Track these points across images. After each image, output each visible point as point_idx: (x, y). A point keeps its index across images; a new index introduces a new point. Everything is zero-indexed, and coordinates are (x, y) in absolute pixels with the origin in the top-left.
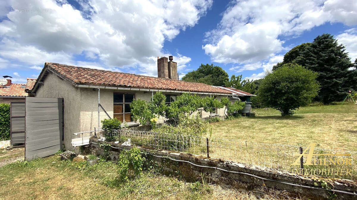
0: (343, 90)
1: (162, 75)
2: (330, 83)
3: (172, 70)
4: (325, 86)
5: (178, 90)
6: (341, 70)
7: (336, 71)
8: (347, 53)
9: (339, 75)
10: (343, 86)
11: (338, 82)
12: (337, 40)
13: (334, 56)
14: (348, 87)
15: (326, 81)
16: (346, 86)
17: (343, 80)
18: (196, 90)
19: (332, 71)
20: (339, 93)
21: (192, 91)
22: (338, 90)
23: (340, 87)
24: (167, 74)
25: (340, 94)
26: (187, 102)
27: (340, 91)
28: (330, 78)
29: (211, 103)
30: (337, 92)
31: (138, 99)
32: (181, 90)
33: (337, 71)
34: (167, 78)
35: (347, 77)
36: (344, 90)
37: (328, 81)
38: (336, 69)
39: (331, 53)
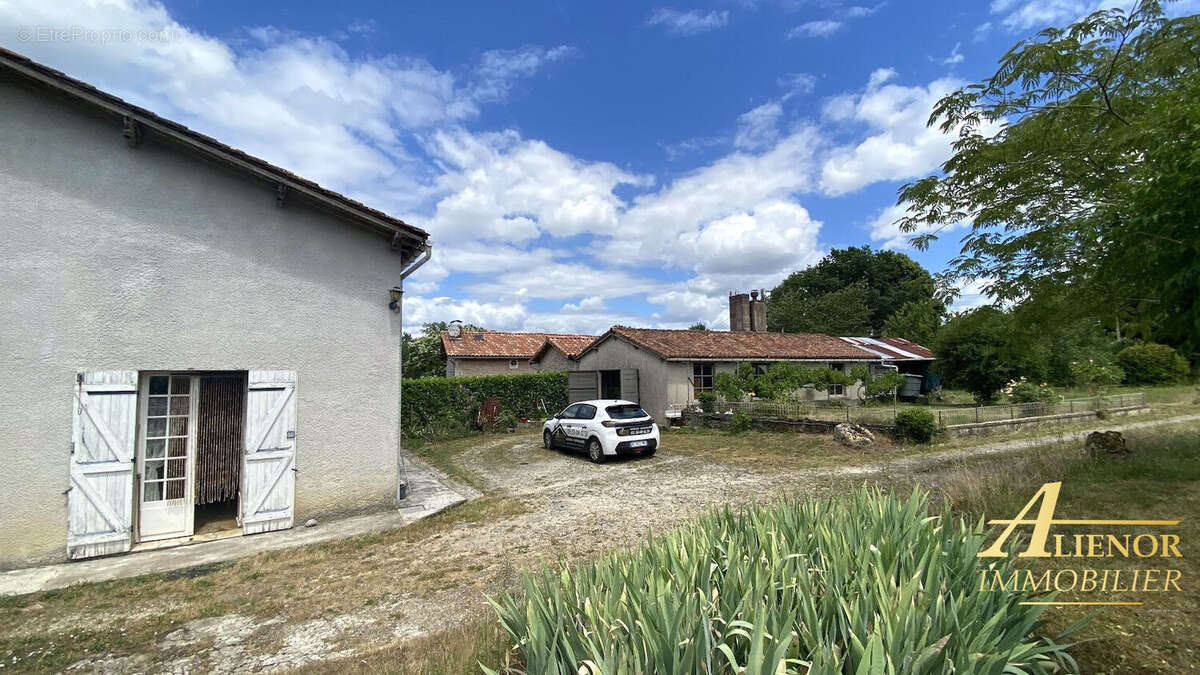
1: (739, 326)
3: (758, 316)
5: (771, 357)
18: (801, 354)
21: (795, 358)
24: (748, 323)
26: (785, 376)
29: (828, 377)
31: (718, 371)
32: (776, 357)
34: (748, 329)
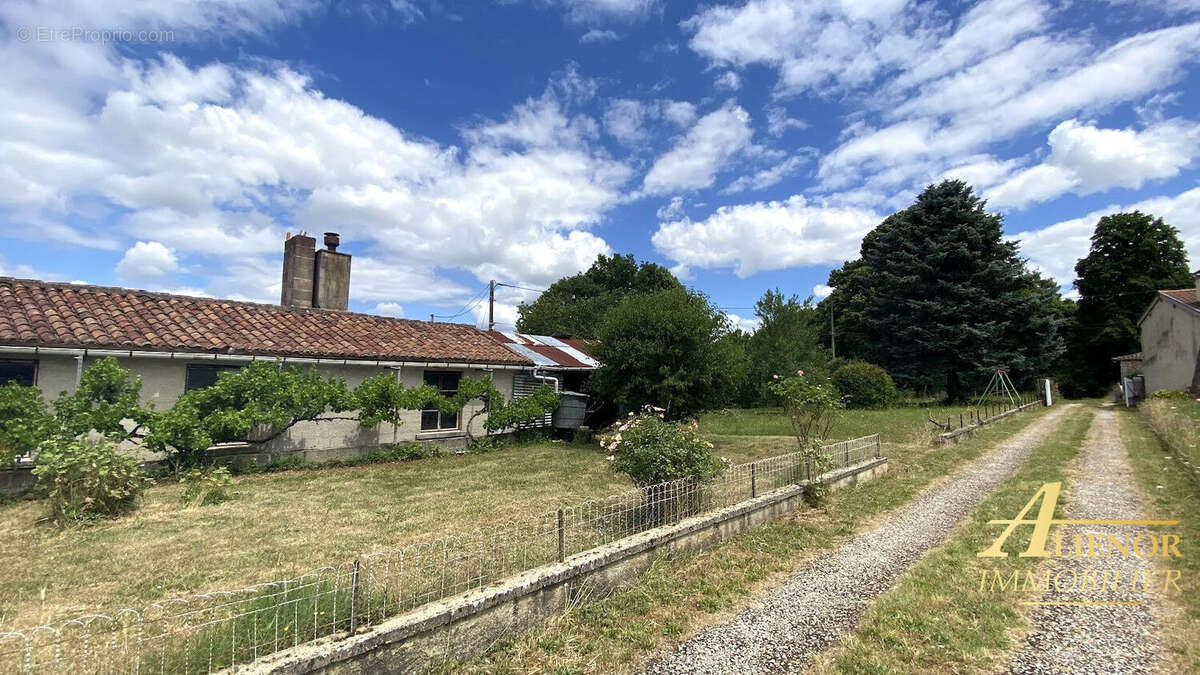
0: (995, 361)
2: (955, 335)
4: (941, 347)
6: (987, 297)
7: (970, 299)
8: (1016, 243)
9: (982, 312)
10: (998, 348)
11: (976, 335)
12: (985, 203)
13: (968, 253)
14: (1013, 350)
15: (942, 330)
16: (1007, 347)
17: (992, 328)
19: (959, 299)
20: (981, 368)
22: (979, 357)
23: (985, 351)
25: (982, 372)
27: (983, 364)
28: (953, 320)
30: (976, 363)
33: (975, 300)
35: (1006, 319)
36: (1000, 359)
37: (948, 331)
38: (973, 293)
39: (958, 240)
